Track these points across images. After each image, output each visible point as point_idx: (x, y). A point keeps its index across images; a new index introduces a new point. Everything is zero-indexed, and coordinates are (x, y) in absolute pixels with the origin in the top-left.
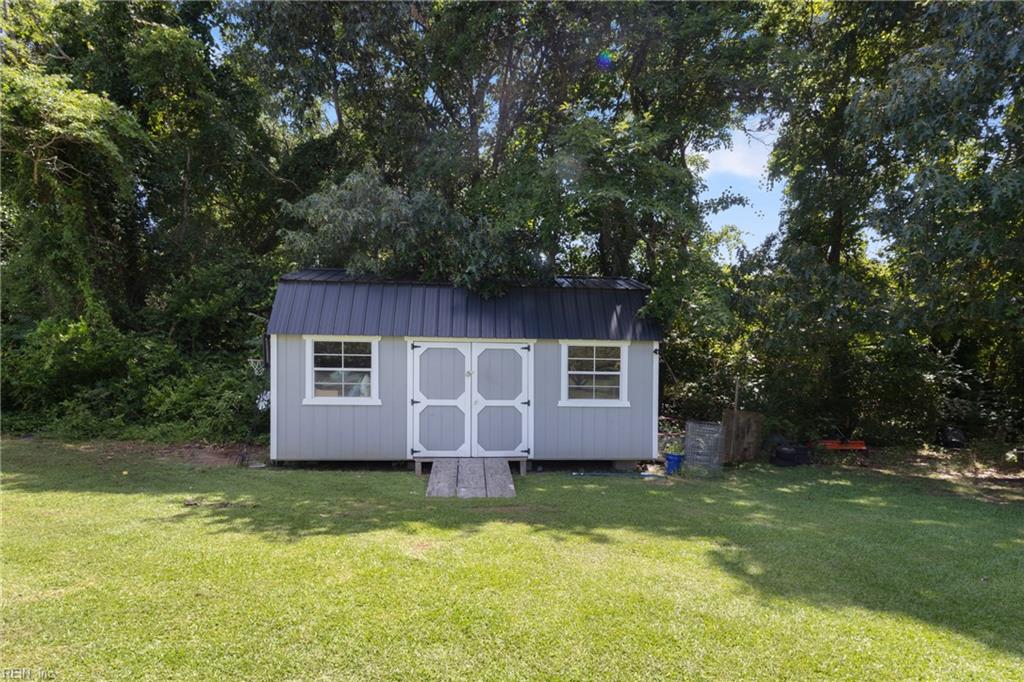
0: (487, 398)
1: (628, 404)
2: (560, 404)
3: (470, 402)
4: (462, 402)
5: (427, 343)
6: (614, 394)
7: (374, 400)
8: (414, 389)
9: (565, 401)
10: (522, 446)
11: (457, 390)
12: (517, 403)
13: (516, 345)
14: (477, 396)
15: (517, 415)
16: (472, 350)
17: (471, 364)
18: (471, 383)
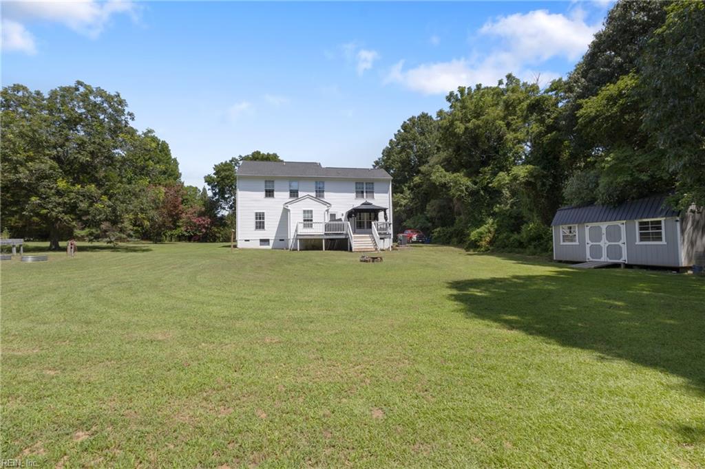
0: (609, 241)
1: (666, 243)
2: (636, 243)
3: (604, 243)
4: (602, 243)
5: (590, 225)
6: (660, 239)
7: (577, 243)
8: (587, 240)
9: (638, 242)
10: (623, 259)
11: (600, 240)
12: (620, 243)
13: (618, 223)
14: (606, 241)
15: (620, 247)
16: (604, 226)
17: (604, 231)
18: (604, 237)
